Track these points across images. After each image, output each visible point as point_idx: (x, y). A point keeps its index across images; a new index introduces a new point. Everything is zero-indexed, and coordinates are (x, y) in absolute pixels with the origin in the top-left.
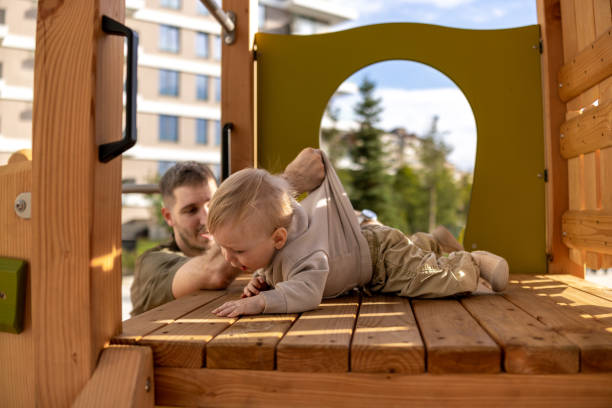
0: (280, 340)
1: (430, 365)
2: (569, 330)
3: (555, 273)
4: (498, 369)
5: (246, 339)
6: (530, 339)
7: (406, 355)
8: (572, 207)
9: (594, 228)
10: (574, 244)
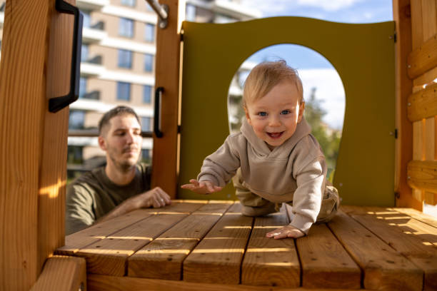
0: (187, 256)
1: (304, 281)
2: (414, 256)
3: (400, 207)
4: (358, 286)
5: (160, 254)
6: (384, 262)
7: (286, 273)
8: (415, 158)
9: (432, 174)
10: (417, 186)
